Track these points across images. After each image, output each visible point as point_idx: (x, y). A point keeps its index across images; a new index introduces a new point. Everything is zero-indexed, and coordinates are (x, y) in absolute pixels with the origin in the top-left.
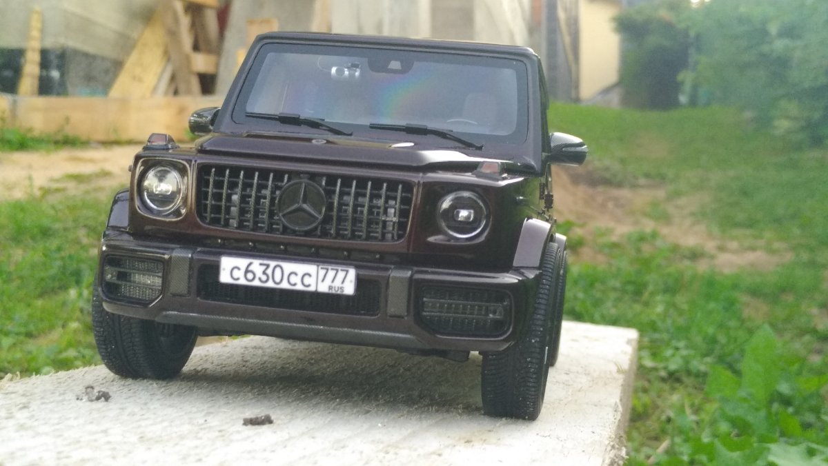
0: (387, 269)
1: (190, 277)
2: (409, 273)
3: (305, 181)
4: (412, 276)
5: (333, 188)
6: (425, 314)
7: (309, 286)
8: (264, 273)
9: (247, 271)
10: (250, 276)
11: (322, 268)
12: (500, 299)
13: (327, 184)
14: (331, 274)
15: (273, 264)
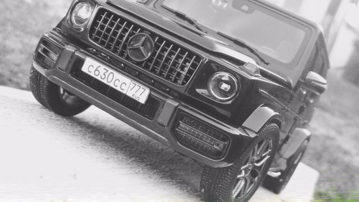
0: (167, 97)
1: (69, 62)
2: (177, 104)
3: (147, 35)
4: (177, 106)
5: (159, 44)
6: (177, 129)
7: (123, 90)
8: (104, 74)
9: (96, 70)
10: (97, 73)
11: (133, 83)
12: (224, 140)
13: (158, 41)
14: (137, 88)
15: (110, 70)
